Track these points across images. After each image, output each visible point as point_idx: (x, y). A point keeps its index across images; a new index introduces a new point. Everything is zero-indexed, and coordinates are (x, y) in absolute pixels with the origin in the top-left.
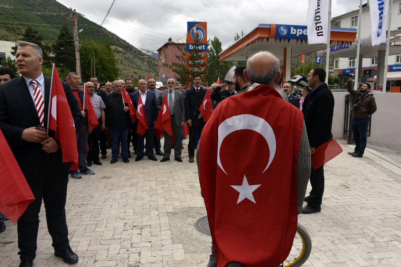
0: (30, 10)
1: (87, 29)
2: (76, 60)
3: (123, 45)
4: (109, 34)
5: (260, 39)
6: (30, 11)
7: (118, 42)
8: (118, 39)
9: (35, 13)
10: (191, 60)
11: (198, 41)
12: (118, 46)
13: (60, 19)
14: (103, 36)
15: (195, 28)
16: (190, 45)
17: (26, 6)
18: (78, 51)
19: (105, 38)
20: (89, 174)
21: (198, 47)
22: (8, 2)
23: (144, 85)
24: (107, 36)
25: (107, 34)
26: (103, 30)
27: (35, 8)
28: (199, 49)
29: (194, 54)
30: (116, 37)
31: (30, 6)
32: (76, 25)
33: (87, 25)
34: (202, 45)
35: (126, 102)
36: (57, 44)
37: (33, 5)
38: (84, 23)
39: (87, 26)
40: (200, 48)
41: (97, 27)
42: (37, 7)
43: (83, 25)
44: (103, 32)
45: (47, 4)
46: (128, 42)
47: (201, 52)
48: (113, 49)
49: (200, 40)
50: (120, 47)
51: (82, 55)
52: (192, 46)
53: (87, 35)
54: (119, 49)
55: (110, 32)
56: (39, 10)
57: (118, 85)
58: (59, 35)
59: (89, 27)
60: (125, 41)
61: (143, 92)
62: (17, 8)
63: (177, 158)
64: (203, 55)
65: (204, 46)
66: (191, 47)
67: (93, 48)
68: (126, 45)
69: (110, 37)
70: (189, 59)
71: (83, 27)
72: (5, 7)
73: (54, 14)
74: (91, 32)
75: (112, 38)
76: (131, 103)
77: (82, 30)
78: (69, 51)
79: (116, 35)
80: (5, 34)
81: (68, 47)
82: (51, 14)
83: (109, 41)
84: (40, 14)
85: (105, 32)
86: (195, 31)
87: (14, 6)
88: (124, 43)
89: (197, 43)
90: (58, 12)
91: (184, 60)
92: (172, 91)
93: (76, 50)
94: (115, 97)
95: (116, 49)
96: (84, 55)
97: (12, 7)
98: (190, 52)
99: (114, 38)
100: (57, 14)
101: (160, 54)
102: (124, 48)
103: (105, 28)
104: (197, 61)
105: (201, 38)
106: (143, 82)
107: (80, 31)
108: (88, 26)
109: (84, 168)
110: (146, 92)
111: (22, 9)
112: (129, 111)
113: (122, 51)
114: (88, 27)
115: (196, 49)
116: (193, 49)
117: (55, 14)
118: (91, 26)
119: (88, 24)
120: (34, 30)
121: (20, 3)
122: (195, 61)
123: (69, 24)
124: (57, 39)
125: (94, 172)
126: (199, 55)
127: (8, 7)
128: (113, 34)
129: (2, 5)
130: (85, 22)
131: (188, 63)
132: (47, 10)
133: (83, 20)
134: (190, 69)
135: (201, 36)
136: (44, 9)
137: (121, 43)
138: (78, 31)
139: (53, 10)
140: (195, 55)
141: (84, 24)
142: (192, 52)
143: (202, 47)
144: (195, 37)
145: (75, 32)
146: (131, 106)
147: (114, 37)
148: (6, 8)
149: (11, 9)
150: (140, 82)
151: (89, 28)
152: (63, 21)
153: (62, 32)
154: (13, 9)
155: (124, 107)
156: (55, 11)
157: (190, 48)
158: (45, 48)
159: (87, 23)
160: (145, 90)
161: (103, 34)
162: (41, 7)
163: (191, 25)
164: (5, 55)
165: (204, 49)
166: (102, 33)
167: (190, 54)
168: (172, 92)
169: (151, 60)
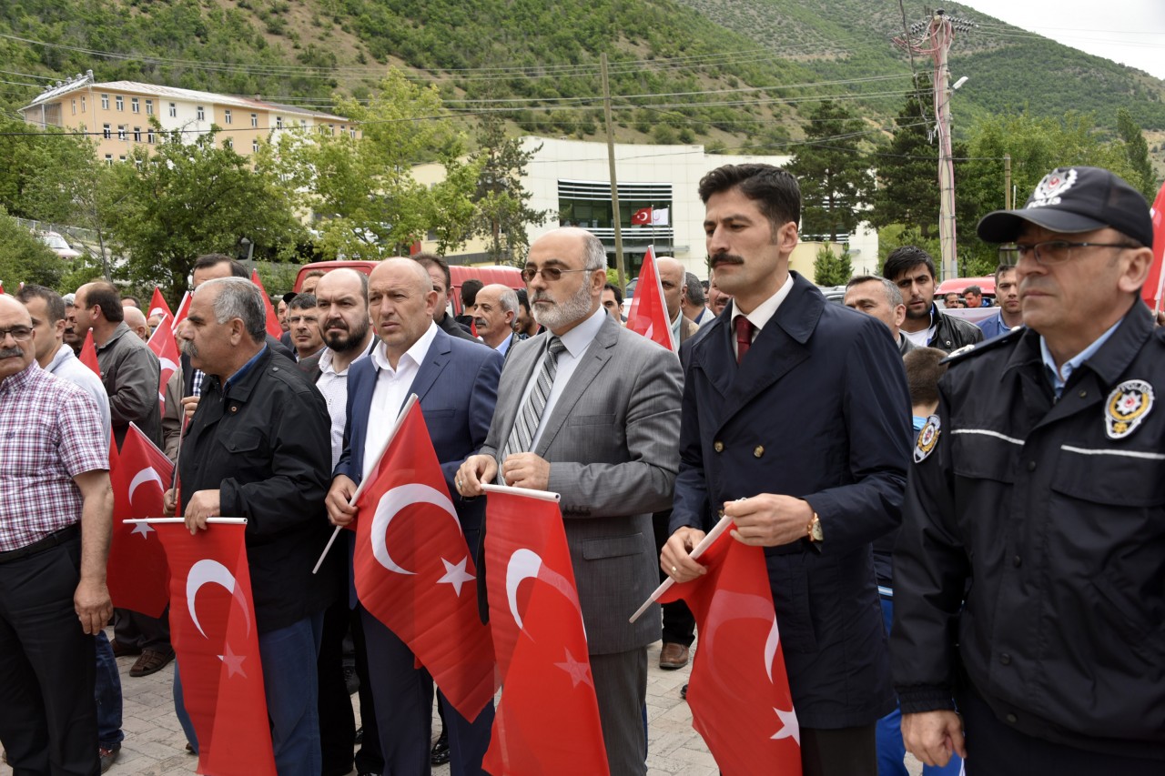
0: (893, 55)
1: (1075, 86)
6: (893, 57)
13: (985, 67)
14: (1134, 102)
17: (883, 45)
18: (947, 160)
19: (1143, 107)
22: (833, 44)
24: (1149, 98)
25: (1150, 92)
32: (943, 65)
33: (1078, 70)
36: (893, 144)
38: (1067, 66)
39: (1074, 74)
41: (1114, 71)
43: (1060, 73)
44: (1134, 88)
53: (1073, 107)
58: (902, 114)
59: (1084, 75)
62: (857, 57)
69: (1161, 102)
71: (1063, 79)
72: (824, 59)
73: (966, 52)
74: (1089, 94)
77: (964, 79)
83: (1159, 114)
84: (922, 62)
87: (849, 52)
90: (979, 44)
93: (941, 154)
97: (843, 56)
100: (977, 51)
103: (1142, 71)
107: (957, 85)
108: (1080, 73)
111: (869, 56)
114: (1078, 79)
117: (970, 52)
118: (1092, 71)
119: (1081, 66)
123: (1014, 76)
124: (896, 126)
127: (833, 58)
129: (817, 54)
130: (1071, 61)
138: (951, 87)
139: (962, 43)
141: (1066, 70)
145: (940, 91)
148: (827, 60)
149: (840, 61)
151: (1084, 79)
152: (993, 71)
153: (911, 102)
154: (846, 62)
156: (971, 42)
160: (398, 336)
161: (1135, 93)
166: (1132, 92)
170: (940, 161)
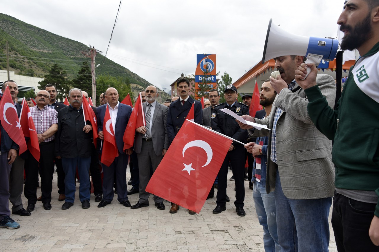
0: (65, 54)
1: (112, 70)
2: (92, 92)
3: (143, 83)
4: (131, 74)
5: (270, 68)
7: (139, 80)
8: (139, 78)
9: (69, 56)
10: (200, 91)
11: (207, 73)
12: (139, 84)
14: (126, 76)
15: (204, 60)
16: (199, 76)
17: (62, 51)
18: (94, 84)
20: (9, 228)
21: (207, 78)
22: (47, 48)
23: (114, 96)
24: (129, 76)
25: (129, 74)
26: (126, 70)
27: (69, 52)
28: (208, 81)
29: (203, 84)
30: (137, 77)
31: (65, 50)
32: (94, 61)
33: (113, 66)
34: (211, 76)
35: (88, 119)
36: (77, 78)
37: (67, 50)
38: (110, 65)
40: (209, 79)
41: (121, 68)
42: (71, 51)
43: (108, 66)
44: (126, 73)
45: (79, 49)
46: (147, 81)
47: (210, 83)
48: (134, 87)
49: (209, 71)
50: (140, 85)
51: (100, 89)
52: (201, 77)
54: (139, 87)
55: (132, 72)
56: (73, 54)
57: (75, 95)
58: (80, 71)
59: (114, 68)
60: (145, 80)
61: (113, 105)
62: (54, 53)
63: (157, 203)
64: (212, 85)
65: (213, 77)
66: (201, 79)
67: (110, 82)
68: (146, 83)
69: (131, 77)
70: (198, 90)
71: (109, 68)
72: (44, 52)
73: (85, 57)
74: (115, 72)
75: (134, 77)
76: (95, 121)
77: (99, 65)
78: (88, 85)
79: (137, 75)
80: (41, 74)
81: (88, 81)
82: (82, 57)
83: (131, 80)
84: (73, 57)
85: (127, 73)
86: (204, 63)
87: (52, 51)
88: (144, 81)
89: (206, 74)
91: (193, 91)
92: (152, 104)
93: (93, 83)
94: (71, 111)
95: (137, 87)
96: (102, 89)
97: (50, 52)
98: (199, 83)
99: (135, 78)
101: (173, 89)
102: (144, 86)
103: (127, 69)
104: (206, 92)
105: (211, 70)
106: (112, 92)
108: (113, 67)
109: (3, 218)
110: (118, 105)
111: (58, 53)
112: (91, 132)
113: (142, 88)
114: (113, 68)
115: (205, 81)
116: (203, 80)
118: (116, 67)
119: (114, 65)
120: (59, 67)
121: (57, 49)
122: (204, 92)
124: (78, 74)
125: (20, 224)
126: (208, 86)
127: (47, 52)
128: (134, 74)
129: (42, 50)
130: (111, 64)
131: (197, 93)
132: (79, 54)
133: (109, 62)
134: (199, 99)
135: (211, 68)
136: (77, 53)
137: (141, 82)
138: (96, 66)
140: (204, 86)
141: (110, 66)
142: (201, 83)
143: (212, 78)
144: (205, 69)
145: (93, 67)
146: (95, 125)
147: (135, 76)
149: (49, 53)
150: (108, 92)
151: (114, 69)
153: (83, 68)
154: (51, 53)
155: (85, 125)
157: (199, 80)
158: (68, 83)
159: (112, 65)
160: (115, 102)
162: (74, 51)
163: (200, 57)
164: (34, 89)
165: (213, 80)
166: (125, 73)
167: (199, 85)
168: (151, 106)
169: (167, 97)
170: (93, 85)
